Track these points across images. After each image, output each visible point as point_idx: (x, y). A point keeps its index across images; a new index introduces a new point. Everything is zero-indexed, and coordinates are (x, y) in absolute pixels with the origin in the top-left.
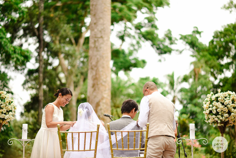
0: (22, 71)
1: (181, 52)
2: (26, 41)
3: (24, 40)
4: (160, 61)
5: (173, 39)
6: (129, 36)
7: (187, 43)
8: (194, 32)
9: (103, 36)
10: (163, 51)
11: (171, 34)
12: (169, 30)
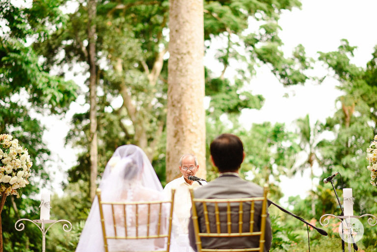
0: (63, 115)
1: (321, 81)
2: (70, 69)
3: (66, 66)
4: (286, 95)
5: (307, 60)
6: (235, 56)
7: (330, 65)
8: (341, 47)
9: (191, 51)
10: (292, 79)
11: (304, 53)
12: (300, 46)
